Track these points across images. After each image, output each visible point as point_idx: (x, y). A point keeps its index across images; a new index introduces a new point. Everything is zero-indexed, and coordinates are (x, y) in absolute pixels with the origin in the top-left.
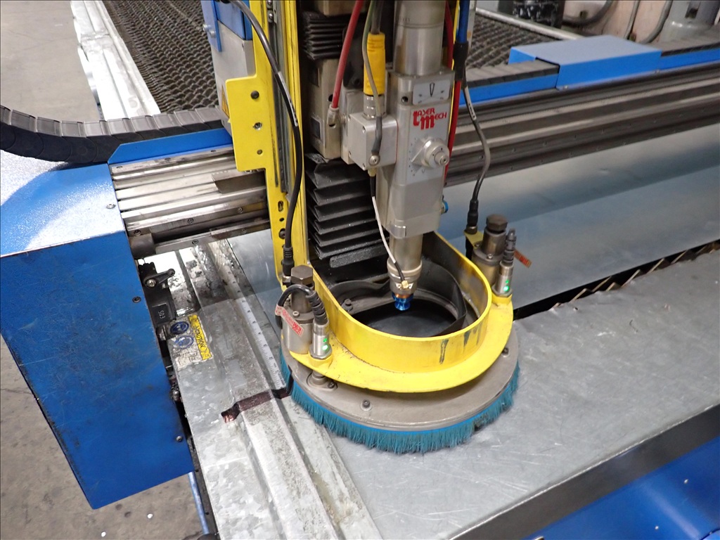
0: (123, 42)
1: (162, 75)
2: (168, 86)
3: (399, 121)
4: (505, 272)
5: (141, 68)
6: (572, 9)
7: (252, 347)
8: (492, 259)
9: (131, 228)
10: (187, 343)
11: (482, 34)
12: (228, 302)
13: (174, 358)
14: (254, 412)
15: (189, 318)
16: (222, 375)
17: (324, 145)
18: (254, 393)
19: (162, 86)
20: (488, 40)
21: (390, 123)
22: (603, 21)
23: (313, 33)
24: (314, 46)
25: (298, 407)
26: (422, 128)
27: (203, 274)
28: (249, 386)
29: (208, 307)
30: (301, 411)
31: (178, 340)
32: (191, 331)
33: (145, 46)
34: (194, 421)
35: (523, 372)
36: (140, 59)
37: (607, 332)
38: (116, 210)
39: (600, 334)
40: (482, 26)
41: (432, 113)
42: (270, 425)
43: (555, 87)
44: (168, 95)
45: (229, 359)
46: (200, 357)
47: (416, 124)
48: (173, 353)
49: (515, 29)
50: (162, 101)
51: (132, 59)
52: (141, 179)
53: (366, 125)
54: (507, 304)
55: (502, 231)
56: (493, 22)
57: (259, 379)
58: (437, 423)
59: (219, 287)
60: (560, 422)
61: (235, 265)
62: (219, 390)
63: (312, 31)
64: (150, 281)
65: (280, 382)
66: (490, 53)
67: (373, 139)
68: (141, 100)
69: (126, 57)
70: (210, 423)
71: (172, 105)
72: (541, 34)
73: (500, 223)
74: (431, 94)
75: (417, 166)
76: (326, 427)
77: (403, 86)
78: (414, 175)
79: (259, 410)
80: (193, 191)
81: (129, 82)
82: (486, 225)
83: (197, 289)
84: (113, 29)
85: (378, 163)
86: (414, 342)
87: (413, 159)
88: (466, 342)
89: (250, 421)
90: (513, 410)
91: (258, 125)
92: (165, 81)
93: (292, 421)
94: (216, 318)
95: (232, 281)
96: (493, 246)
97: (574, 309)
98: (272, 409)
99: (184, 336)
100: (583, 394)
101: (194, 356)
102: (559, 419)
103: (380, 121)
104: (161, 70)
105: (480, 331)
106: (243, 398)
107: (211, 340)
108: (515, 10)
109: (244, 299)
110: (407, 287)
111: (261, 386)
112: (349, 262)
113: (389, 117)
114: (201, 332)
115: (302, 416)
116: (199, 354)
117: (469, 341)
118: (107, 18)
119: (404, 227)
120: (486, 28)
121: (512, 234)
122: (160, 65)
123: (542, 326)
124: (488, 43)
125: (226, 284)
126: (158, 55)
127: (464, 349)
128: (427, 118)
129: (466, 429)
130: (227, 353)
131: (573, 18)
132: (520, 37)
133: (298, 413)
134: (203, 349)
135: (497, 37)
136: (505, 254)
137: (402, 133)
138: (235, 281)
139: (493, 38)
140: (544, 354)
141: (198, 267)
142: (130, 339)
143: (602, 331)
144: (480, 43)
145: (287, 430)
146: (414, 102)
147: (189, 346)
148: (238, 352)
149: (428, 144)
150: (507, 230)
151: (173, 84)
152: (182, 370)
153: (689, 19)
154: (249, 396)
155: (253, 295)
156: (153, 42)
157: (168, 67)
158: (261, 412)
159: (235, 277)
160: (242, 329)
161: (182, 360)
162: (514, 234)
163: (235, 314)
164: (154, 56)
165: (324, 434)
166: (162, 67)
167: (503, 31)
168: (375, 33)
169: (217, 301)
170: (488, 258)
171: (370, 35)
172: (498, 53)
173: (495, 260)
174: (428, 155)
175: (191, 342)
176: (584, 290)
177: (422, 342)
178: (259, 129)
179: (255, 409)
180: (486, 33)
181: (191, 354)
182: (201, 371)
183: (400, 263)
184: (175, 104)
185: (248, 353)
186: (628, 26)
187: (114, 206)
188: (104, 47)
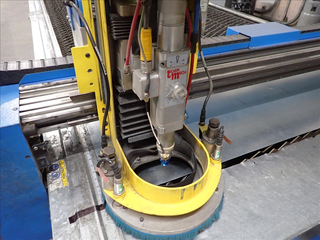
0: (49, 16)
1: (64, 33)
2: (66, 39)
3: (160, 75)
4: (218, 148)
5: (55, 30)
6: (259, 5)
7: (89, 180)
8: (211, 140)
9: (23, 122)
10: (57, 176)
11: (216, 17)
12: (80, 154)
13: (49, 184)
14: (85, 219)
15: (59, 162)
16: (71, 196)
17: (123, 83)
18: (86, 207)
19: (64, 39)
20: (219, 20)
21: (155, 76)
22: (272, 12)
23: (114, 26)
24: (115, 32)
25: (108, 216)
26: (173, 79)
27: (69, 138)
28: (84, 203)
29: (69, 156)
30: (110, 218)
31: (52, 174)
32: (60, 169)
33: (58, 19)
34: (54, 222)
35: (226, 198)
36: (55, 25)
37: (270, 176)
38: (17, 112)
39: (266, 177)
40: (217, 13)
41: (178, 71)
42: (92, 226)
43: (248, 48)
44: (66, 43)
45: (76, 187)
46: (62, 184)
47: (169, 77)
48: (49, 181)
49: (232, 15)
50: (63, 46)
51: (51, 25)
52: (34, 93)
53: (141, 77)
54: (219, 164)
55: (217, 127)
56: (222, 11)
57: (90, 199)
58: (178, 232)
59: (77, 145)
60: (244, 228)
61: (86, 133)
62: (69, 204)
63: (114, 24)
64: (35, 148)
65: (101, 201)
66: (219, 26)
67: (145, 84)
68: (52, 45)
69: (49, 24)
70: (62, 224)
71: (67, 48)
72: (244, 18)
73: (216, 123)
74: (177, 62)
75: (170, 98)
76: (121, 228)
77: (162, 57)
78: (168, 103)
79: (88, 218)
80: (59, 101)
81: (48, 36)
82: (209, 123)
83: (65, 146)
84: (45, 10)
85: (148, 97)
86: (167, 190)
87: (168, 95)
88: (195, 189)
89: (82, 223)
90: (219, 221)
91: (90, 71)
92: (65, 36)
93: (105, 224)
94: (72, 163)
95: (83, 143)
96: (212, 134)
97: (254, 163)
98: (94, 217)
99: (56, 172)
100: (256, 212)
101: (59, 184)
102: (243, 227)
103: (148, 75)
104: (64, 31)
105: (203, 182)
106: (80, 210)
107: (68, 175)
108: (233, 5)
109: (88, 152)
110: (166, 157)
111: (90, 203)
112: (138, 140)
113: (155, 72)
114: (64, 170)
115: (110, 222)
116: (62, 183)
117: (196, 188)
118: (43, 4)
119: (164, 128)
120: (218, 14)
121: (222, 129)
122: (64, 28)
123: (237, 172)
124: (219, 22)
125: (81, 144)
126: (64, 23)
127: (194, 193)
128: (175, 74)
129: (194, 233)
130: (75, 184)
131: (259, 9)
132: (234, 19)
133: (108, 220)
134: (64, 180)
135: (223, 19)
136: (218, 139)
137: (161, 82)
138: (85, 142)
139: (221, 19)
140: (237, 188)
141: (67, 134)
142: (25, 175)
143: (267, 175)
144: (215, 22)
145: (101, 230)
146: (167, 66)
147: (57, 178)
148: (81, 183)
149: (176, 87)
150: (220, 127)
151: (69, 37)
152: (52, 191)
153: (312, 12)
154: (84, 209)
155: (93, 150)
156: (62, 17)
157: (68, 29)
158: (89, 219)
159: (86, 140)
160: (85, 170)
161: (53, 186)
162: (223, 129)
163: (82, 161)
164: (62, 24)
165: (120, 233)
166: (65, 29)
167: (226, 16)
168: (146, 28)
169: (75, 154)
170: (209, 140)
171: (142, 29)
172: (223, 26)
173: (213, 142)
174: (176, 93)
175: (59, 176)
176: (259, 152)
177: (171, 190)
178: (91, 72)
179: (86, 217)
180: (218, 17)
181: (58, 182)
182: (61, 193)
183: (162, 144)
184: (68, 48)
185: (86, 184)
186: (284, 14)
187: (17, 109)
188: (39, 19)
